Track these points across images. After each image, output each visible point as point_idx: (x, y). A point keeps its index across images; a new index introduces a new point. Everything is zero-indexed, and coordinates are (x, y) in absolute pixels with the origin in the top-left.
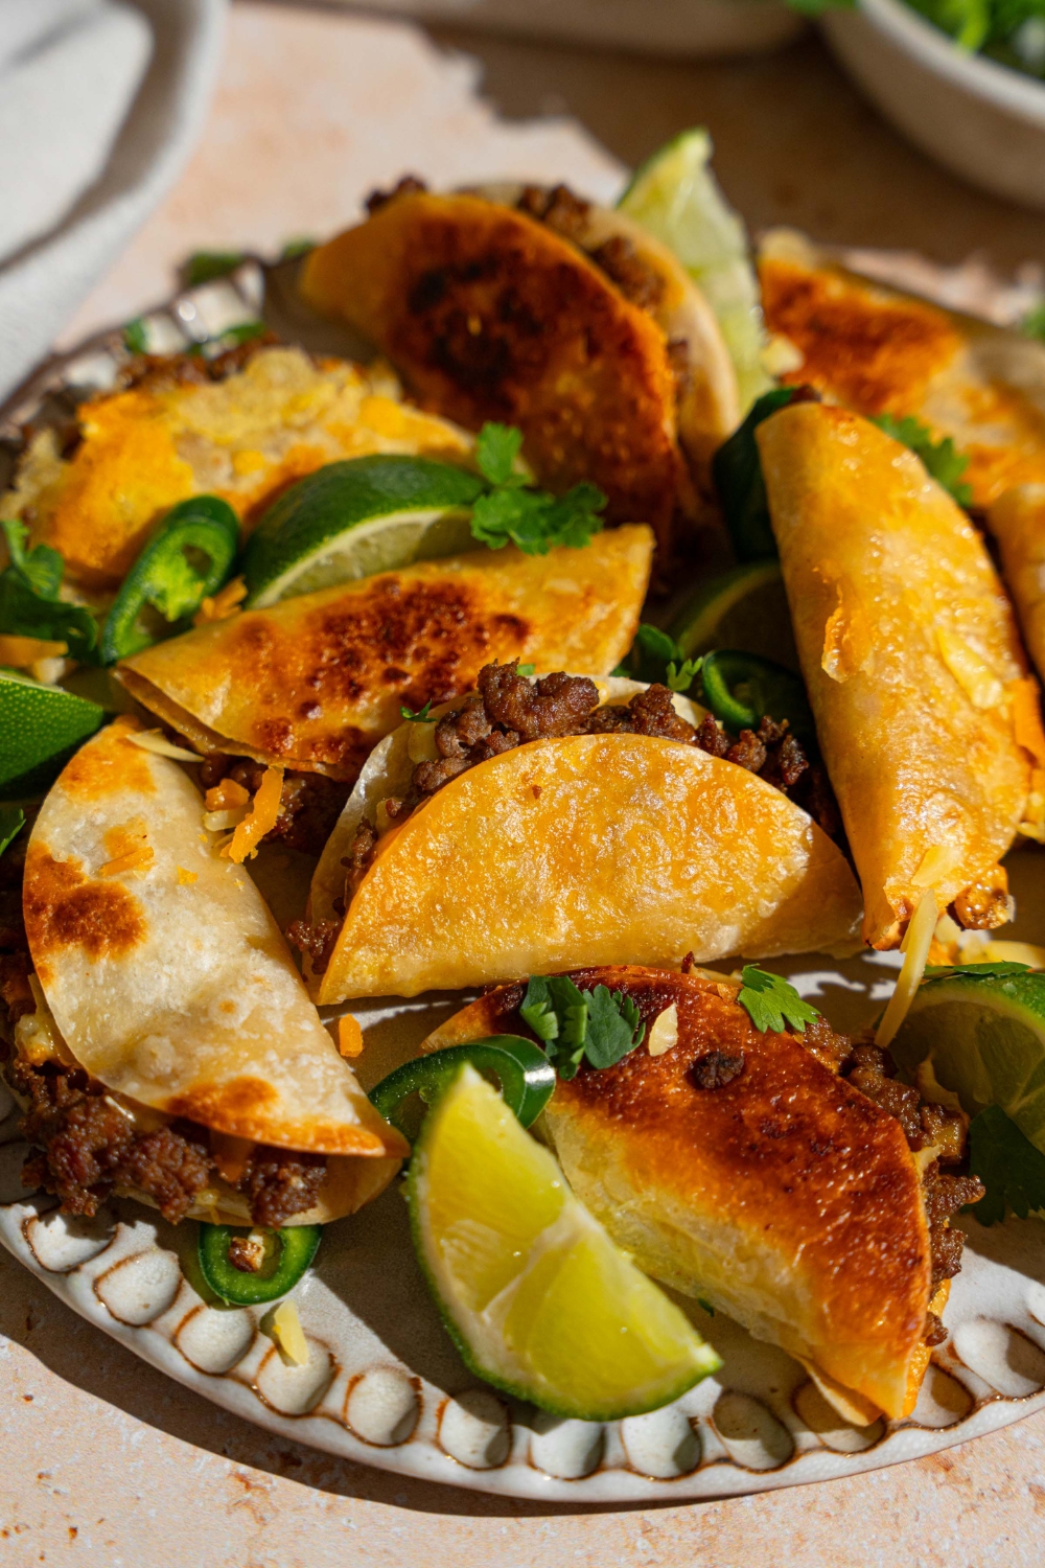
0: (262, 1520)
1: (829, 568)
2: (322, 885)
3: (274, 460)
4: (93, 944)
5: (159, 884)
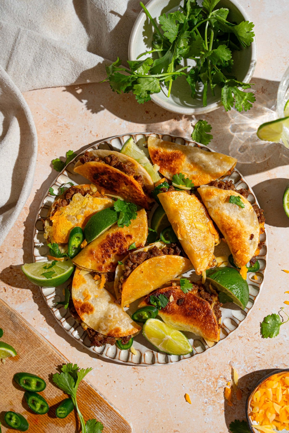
0: (138, 373)
1: (176, 222)
2: (116, 287)
3: (83, 215)
4: (88, 313)
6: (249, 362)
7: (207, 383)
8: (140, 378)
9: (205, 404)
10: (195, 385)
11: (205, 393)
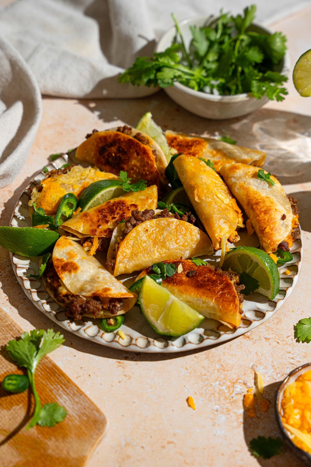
0: (124, 368)
1: (193, 183)
2: (109, 257)
3: (80, 185)
4: (70, 271)
5: (79, 260)
6: (278, 367)
7: (220, 387)
8: (125, 374)
9: (216, 413)
10: (203, 388)
11: (216, 398)
